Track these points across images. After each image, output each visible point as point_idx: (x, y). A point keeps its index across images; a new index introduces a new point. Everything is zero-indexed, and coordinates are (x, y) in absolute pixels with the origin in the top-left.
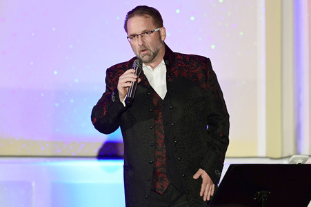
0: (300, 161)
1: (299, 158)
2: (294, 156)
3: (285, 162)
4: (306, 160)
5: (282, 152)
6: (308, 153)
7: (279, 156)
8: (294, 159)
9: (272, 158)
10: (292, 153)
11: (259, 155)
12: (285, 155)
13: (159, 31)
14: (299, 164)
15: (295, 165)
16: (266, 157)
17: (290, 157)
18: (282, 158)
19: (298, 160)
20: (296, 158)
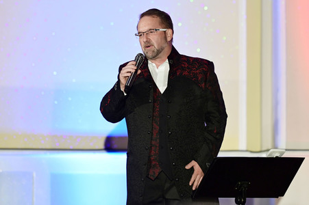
0: (278, 155)
1: (276, 152)
2: (271, 150)
3: (264, 155)
4: (283, 153)
5: (261, 146)
6: (285, 148)
7: (258, 150)
8: (272, 153)
9: (251, 152)
10: (270, 147)
11: (240, 148)
12: (264, 149)
13: (165, 32)
14: (277, 157)
15: (273, 158)
16: (247, 151)
17: (268, 150)
18: (261, 152)
19: (275, 154)
20: (274, 152)
